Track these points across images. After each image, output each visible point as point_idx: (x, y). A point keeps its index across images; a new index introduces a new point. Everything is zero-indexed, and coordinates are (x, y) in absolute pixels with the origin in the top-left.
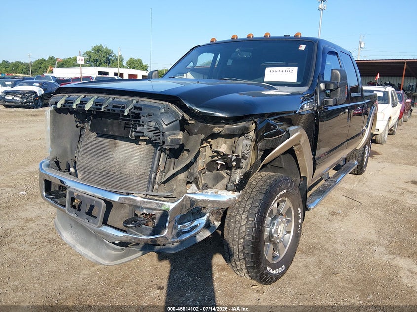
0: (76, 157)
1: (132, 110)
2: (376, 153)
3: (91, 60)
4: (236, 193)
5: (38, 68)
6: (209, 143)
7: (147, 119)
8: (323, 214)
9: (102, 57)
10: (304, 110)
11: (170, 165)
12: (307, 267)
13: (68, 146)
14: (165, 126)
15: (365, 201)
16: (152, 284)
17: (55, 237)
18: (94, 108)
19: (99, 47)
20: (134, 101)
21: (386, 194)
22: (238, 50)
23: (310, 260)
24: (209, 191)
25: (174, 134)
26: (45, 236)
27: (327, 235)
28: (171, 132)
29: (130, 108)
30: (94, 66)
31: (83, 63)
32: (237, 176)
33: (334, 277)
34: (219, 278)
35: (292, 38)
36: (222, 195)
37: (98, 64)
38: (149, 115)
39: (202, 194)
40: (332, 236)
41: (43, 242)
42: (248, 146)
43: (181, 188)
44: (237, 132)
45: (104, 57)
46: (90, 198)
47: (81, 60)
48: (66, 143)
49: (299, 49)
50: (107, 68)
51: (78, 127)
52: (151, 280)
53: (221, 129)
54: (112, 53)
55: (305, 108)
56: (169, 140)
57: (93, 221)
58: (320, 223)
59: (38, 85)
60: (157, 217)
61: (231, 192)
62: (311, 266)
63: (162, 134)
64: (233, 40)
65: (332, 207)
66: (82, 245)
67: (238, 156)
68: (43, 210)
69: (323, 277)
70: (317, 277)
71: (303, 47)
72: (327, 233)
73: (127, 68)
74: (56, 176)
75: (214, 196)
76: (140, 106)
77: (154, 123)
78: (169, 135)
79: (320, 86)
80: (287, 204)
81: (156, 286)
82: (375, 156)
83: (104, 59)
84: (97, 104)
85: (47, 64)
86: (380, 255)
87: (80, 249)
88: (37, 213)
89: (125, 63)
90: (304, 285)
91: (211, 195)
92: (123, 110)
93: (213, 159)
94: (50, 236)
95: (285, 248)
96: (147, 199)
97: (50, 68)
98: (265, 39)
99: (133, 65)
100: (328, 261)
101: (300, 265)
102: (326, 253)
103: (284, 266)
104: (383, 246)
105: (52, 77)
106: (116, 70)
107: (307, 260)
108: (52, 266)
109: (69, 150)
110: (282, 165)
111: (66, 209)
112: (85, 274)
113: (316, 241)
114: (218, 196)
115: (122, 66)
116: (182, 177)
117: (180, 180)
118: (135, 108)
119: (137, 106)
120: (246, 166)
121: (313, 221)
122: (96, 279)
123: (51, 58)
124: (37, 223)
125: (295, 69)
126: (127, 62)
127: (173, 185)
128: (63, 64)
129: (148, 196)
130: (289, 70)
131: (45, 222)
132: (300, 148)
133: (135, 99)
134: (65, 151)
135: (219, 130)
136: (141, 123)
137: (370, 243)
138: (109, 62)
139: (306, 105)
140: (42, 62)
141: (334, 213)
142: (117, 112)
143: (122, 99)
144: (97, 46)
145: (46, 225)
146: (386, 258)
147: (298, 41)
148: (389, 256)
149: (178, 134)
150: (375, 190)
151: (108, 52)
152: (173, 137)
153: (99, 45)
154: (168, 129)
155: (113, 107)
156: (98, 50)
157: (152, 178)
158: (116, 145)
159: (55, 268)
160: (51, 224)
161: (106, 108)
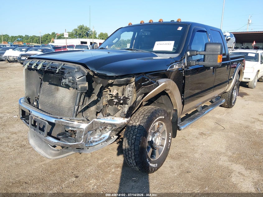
0: (39, 96)
1: (61, 70)
2: (246, 94)
3: (77, 34)
4: (125, 119)
5: (46, 39)
6: (109, 89)
7: (68, 75)
8: (194, 134)
9: (83, 33)
10: (174, 69)
11: (86, 102)
12: (172, 167)
13: (35, 90)
14: (77, 79)
15: (227, 126)
16: (72, 174)
17: (25, 143)
18: (42, 68)
19: (82, 26)
20: (63, 64)
21: (242, 122)
22: (142, 30)
23: (175, 163)
24: (109, 117)
25: (83, 84)
26: (20, 143)
27: (192, 148)
28: (81, 83)
29: (59, 69)
30: (79, 38)
31: (67, 36)
32: (126, 108)
33: (187, 175)
34: (114, 172)
35: (175, 22)
36: (116, 120)
37: (81, 37)
38: (69, 73)
39: (104, 119)
40: (196, 148)
41: (18, 146)
42: (131, 91)
43: (93, 116)
44: (123, 83)
45: (85, 32)
46: (40, 120)
47: (66, 35)
48: (34, 88)
49: (178, 29)
50: (87, 39)
51: (40, 78)
52: (73, 171)
53: (113, 81)
54: (90, 30)
55: (175, 67)
56: (80, 87)
57: (42, 133)
58: (191, 140)
59: (40, 50)
60: (77, 132)
61: (122, 118)
62: (174, 167)
63: (75, 83)
64: (141, 24)
65: (203, 130)
66: (39, 147)
67: (125, 97)
68: (24, 127)
69: (180, 175)
70: (176, 174)
71: (180, 28)
72: (193, 146)
73: (99, 39)
74: (27, 107)
75: (112, 120)
76: (65, 68)
77: (71, 77)
78: (80, 84)
79: (187, 54)
80: (164, 127)
81: (74, 175)
82: (245, 97)
83: (85, 33)
84: (44, 66)
85: (51, 37)
86: (223, 161)
87: (37, 149)
88: (20, 129)
89: (97, 36)
90: (166, 179)
91: (109, 120)
92: (56, 69)
93: (112, 98)
94: (23, 143)
95: (159, 155)
96: (71, 121)
97: (52, 39)
98: (160, 23)
99: (102, 37)
100: (187, 164)
101: (168, 166)
102: (187, 159)
103: (157, 164)
104: (227, 156)
105: (52, 45)
106: (92, 40)
107: (174, 163)
108: (18, 161)
109: (36, 92)
110: (163, 102)
111: (29, 125)
112: (35, 167)
113: (184, 151)
114: (114, 121)
115: (95, 38)
116: (93, 108)
117: (92, 111)
118: (62, 69)
119: (63, 67)
120: (131, 103)
121: (186, 138)
122: (40, 169)
123: (53, 33)
124: (18, 135)
125: (173, 43)
126: (99, 35)
127: (87, 114)
128: (60, 37)
129: (72, 120)
130: (169, 43)
131: (22, 135)
132: (171, 92)
133: (63, 63)
134: (33, 93)
135: (111, 81)
136: (65, 77)
137: (219, 154)
138: (88, 35)
139: (175, 66)
140: (47, 36)
141: (202, 134)
142: (53, 71)
143: (57, 63)
144: (81, 25)
145: (22, 136)
146: (227, 164)
147: (179, 24)
148: (229, 163)
149: (85, 84)
150: (236, 119)
151: (87, 29)
152: (82, 85)
153: (82, 25)
154: (79, 81)
155: (52, 68)
156: (81, 28)
157: (76, 110)
158: (58, 90)
159: (20, 162)
160: (26, 136)
161: (48, 68)
